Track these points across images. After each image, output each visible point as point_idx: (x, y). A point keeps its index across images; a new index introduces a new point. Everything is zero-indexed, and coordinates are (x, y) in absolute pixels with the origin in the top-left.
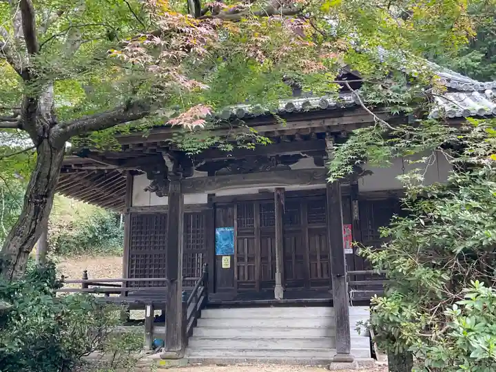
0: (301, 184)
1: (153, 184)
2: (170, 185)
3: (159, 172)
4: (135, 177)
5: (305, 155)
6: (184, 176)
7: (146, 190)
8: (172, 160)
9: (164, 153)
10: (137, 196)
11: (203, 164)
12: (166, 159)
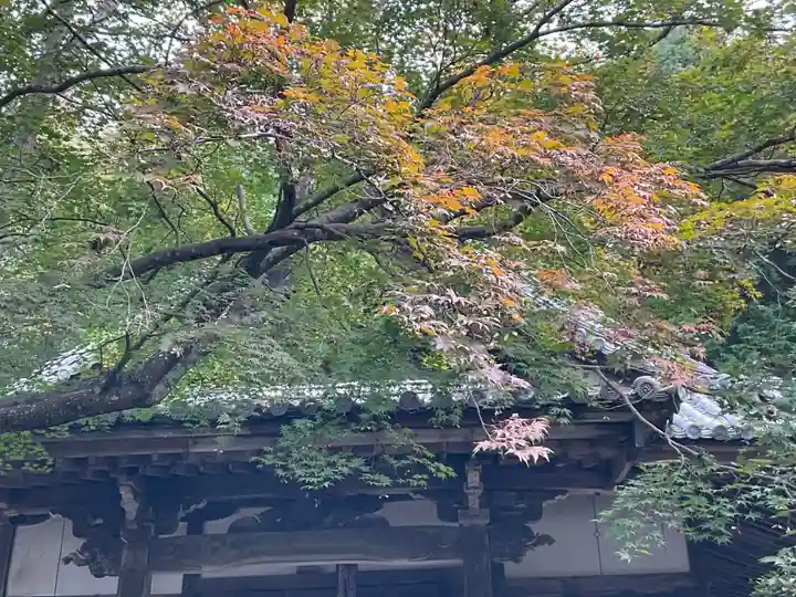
0: (412, 557)
1: (85, 548)
2: (125, 553)
3: (99, 521)
4: (20, 528)
5: (419, 496)
6: (159, 532)
7: (67, 561)
8: (136, 495)
9: (122, 479)
10: (20, 573)
11: (201, 506)
12: (126, 494)
